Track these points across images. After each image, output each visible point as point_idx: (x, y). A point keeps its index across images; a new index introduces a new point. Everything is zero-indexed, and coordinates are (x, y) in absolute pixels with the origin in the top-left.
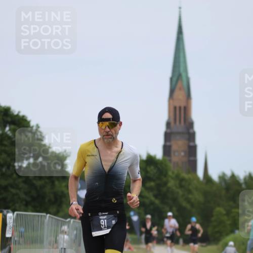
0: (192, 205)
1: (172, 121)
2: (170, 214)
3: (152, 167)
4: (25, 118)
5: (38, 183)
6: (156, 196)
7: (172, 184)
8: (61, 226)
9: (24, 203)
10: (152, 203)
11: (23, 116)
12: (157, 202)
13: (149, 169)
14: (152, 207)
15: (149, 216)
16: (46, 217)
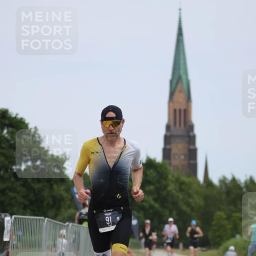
0: (192, 209)
1: (172, 124)
2: (171, 219)
3: (152, 171)
4: (23, 120)
5: (37, 186)
6: (155, 200)
7: (171, 187)
8: (60, 230)
9: (22, 206)
10: (152, 207)
11: (22, 119)
12: (157, 206)
13: (148, 172)
14: (151, 211)
15: (148, 221)
16: (44, 221)
